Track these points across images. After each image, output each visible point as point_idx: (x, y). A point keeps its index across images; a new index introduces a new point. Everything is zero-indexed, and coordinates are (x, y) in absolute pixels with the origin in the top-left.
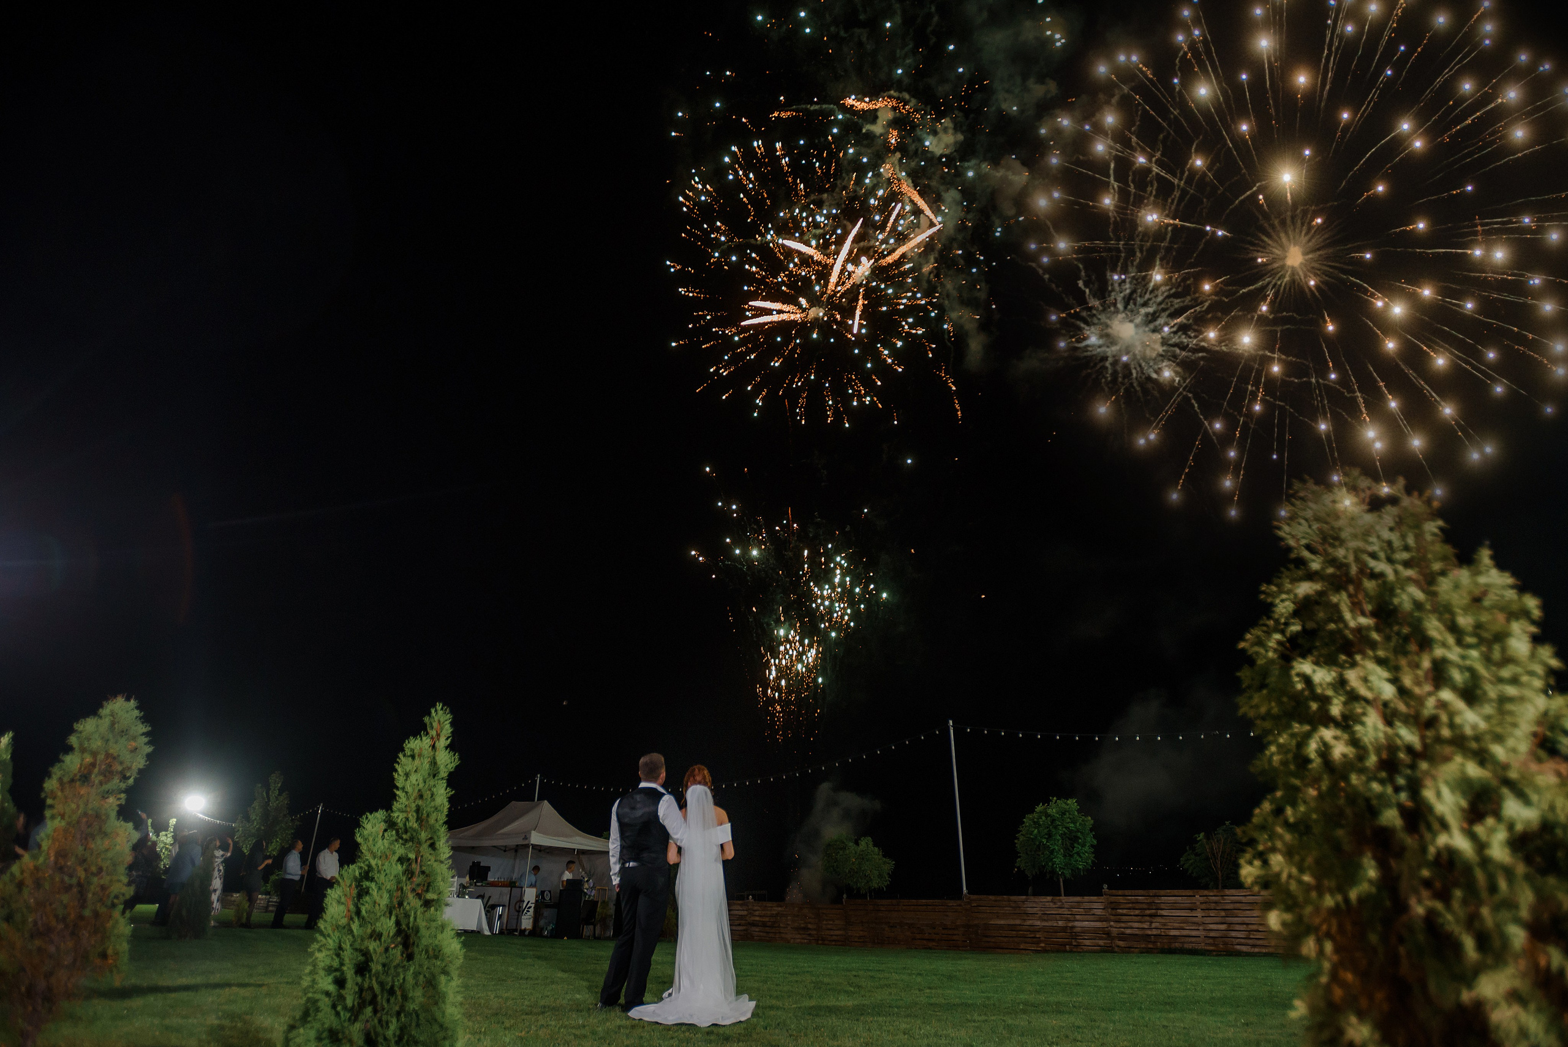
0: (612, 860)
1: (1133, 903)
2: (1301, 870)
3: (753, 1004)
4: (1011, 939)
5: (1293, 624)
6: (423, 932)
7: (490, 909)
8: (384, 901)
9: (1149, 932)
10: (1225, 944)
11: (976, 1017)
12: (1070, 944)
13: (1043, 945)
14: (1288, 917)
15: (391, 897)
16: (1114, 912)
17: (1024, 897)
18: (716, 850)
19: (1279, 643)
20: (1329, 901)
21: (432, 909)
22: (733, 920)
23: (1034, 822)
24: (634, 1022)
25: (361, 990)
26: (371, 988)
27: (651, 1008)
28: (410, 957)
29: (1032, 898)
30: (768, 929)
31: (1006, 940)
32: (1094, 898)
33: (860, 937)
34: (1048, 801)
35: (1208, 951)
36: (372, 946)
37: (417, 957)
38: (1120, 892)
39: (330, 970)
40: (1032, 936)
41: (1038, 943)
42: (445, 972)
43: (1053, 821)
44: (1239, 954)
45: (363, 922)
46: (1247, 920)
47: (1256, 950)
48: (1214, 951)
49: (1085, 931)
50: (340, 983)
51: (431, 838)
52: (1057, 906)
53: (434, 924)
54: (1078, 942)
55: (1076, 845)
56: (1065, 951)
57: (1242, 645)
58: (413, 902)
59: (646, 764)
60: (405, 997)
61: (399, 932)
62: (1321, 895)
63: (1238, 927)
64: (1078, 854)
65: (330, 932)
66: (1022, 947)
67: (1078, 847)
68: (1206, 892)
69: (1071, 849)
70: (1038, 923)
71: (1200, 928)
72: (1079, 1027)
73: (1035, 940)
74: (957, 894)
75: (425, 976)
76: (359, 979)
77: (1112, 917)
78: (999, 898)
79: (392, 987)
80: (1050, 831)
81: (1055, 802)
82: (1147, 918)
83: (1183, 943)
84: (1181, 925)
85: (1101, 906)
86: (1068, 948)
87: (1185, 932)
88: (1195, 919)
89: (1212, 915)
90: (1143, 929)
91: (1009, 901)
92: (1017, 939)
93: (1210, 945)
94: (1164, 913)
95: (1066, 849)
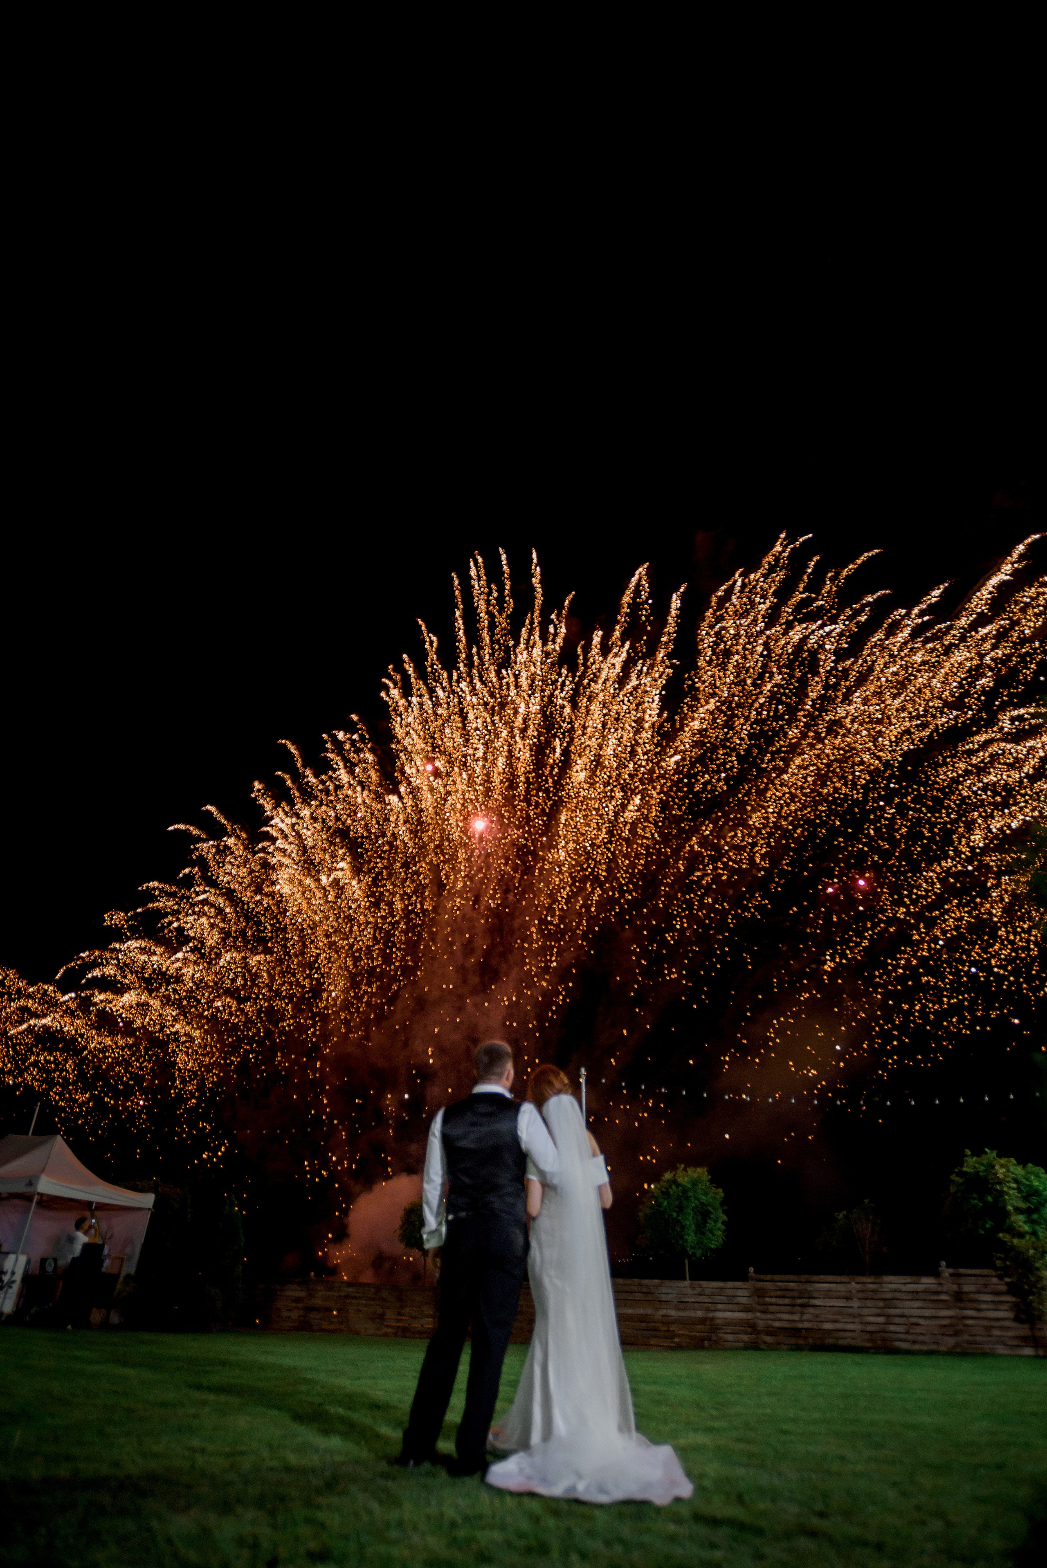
1: (782, 1290)
9: (800, 1325)
10: (884, 1340)
12: (709, 1339)
13: (676, 1340)
16: (760, 1301)
17: (657, 1281)
23: (662, 1192)
32: (739, 1284)
34: (674, 1168)
35: (865, 1347)
38: (769, 1277)
40: (666, 1329)
41: (672, 1338)
43: (684, 1191)
44: (898, 1351)
47: (917, 1347)
48: (870, 1348)
49: (728, 1323)
52: (696, 1292)
54: (719, 1337)
55: (709, 1221)
56: (703, 1348)
64: (711, 1231)
66: (653, 1342)
67: (710, 1224)
68: (862, 1279)
69: (702, 1226)
70: (673, 1313)
71: (857, 1320)
73: (669, 1333)
77: (760, 1307)
80: (681, 1202)
81: (685, 1170)
82: (798, 1309)
83: (837, 1338)
84: (838, 1317)
85: (746, 1294)
86: (706, 1343)
87: (839, 1326)
88: (850, 1311)
89: (869, 1305)
90: (794, 1321)
91: (640, 1285)
92: (646, 1333)
93: (868, 1341)
94: (818, 1302)
95: (697, 1225)
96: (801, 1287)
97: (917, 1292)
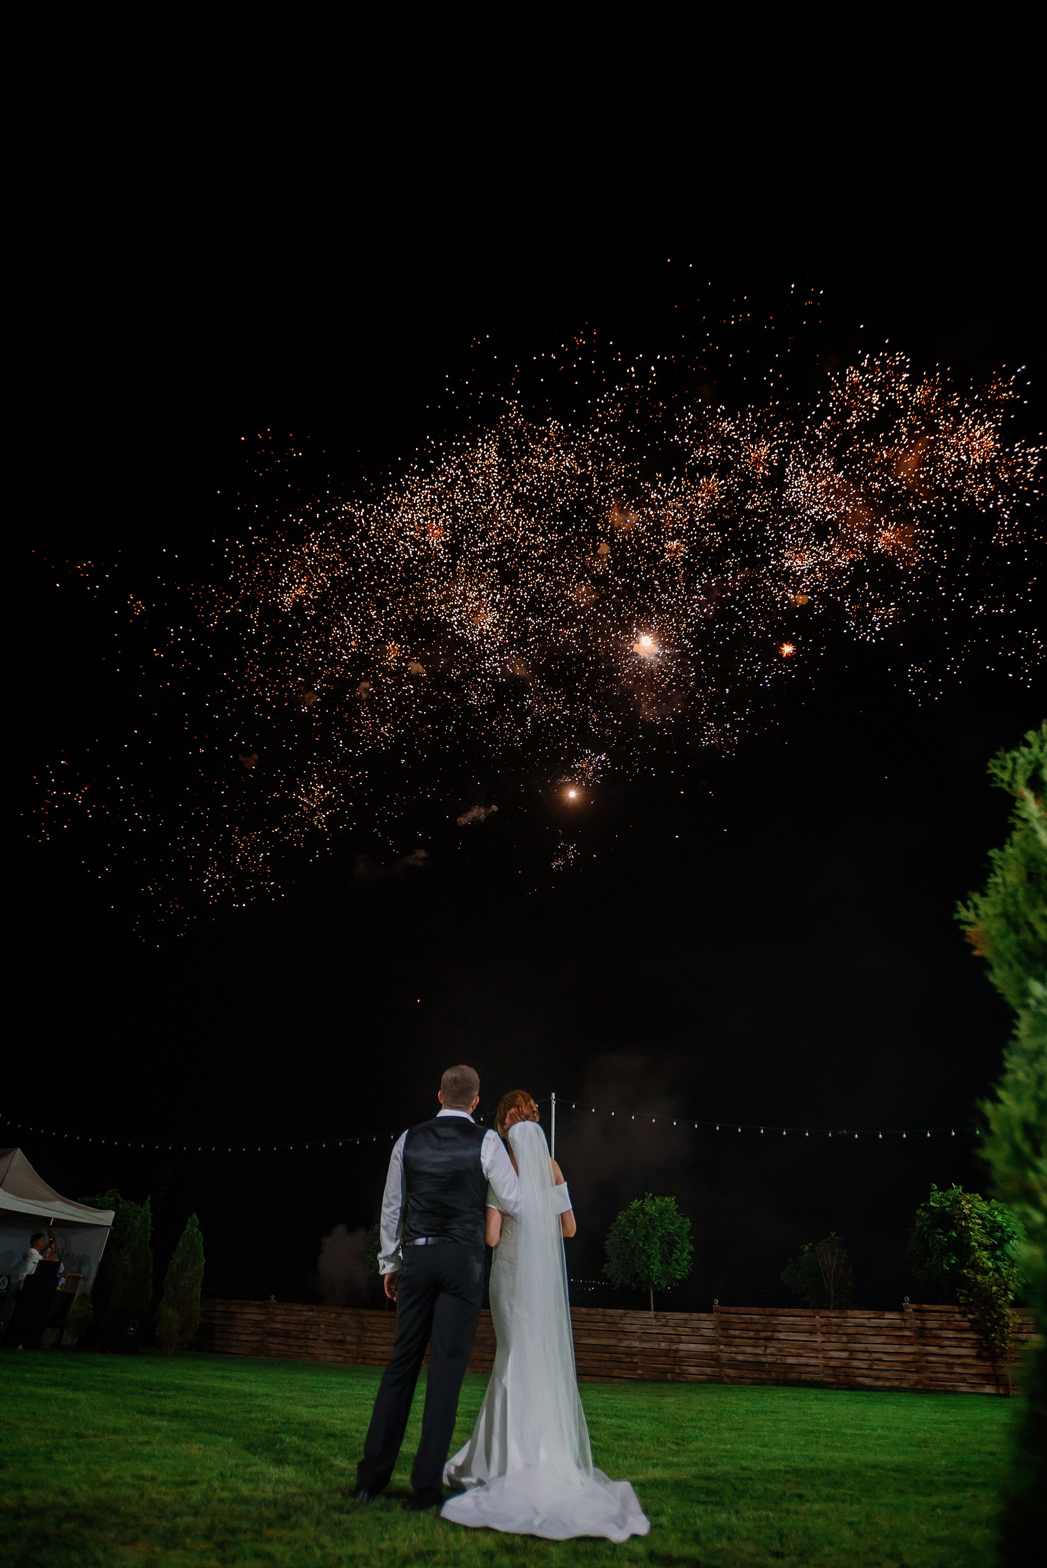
1: (746, 1322)
4: (603, 1363)
9: (764, 1359)
10: (847, 1375)
12: (673, 1371)
13: (640, 1372)
16: (725, 1333)
17: (622, 1311)
23: (629, 1220)
29: (631, 1313)
31: (595, 1364)
32: (703, 1316)
34: (642, 1197)
35: (827, 1382)
38: (734, 1309)
40: (629, 1360)
41: (635, 1369)
43: (651, 1220)
44: (861, 1387)
47: (879, 1383)
48: (832, 1383)
49: (691, 1355)
52: (660, 1323)
54: (682, 1370)
55: (675, 1251)
56: (666, 1381)
63: (859, 1356)
64: (677, 1261)
66: (615, 1374)
67: (676, 1254)
68: (827, 1313)
69: (668, 1255)
70: (637, 1344)
71: (820, 1355)
73: (632, 1365)
77: (723, 1340)
78: (593, 1311)
80: (647, 1232)
81: (652, 1198)
82: (762, 1342)
83: (800, 1373)
84: (800, 1351)
85: (711, 1325)
86: (669, 1375)
87: (803, 1360)
88: (813, 1345)
89: (833, 1340)
90: (758, 1354)
91: (604, 1315)
92: (609, 1364)
93: (831, 1376)
94: (782, 1336)
95: (663, 1255)
96: (766, 1319)
97: (880, 1327)
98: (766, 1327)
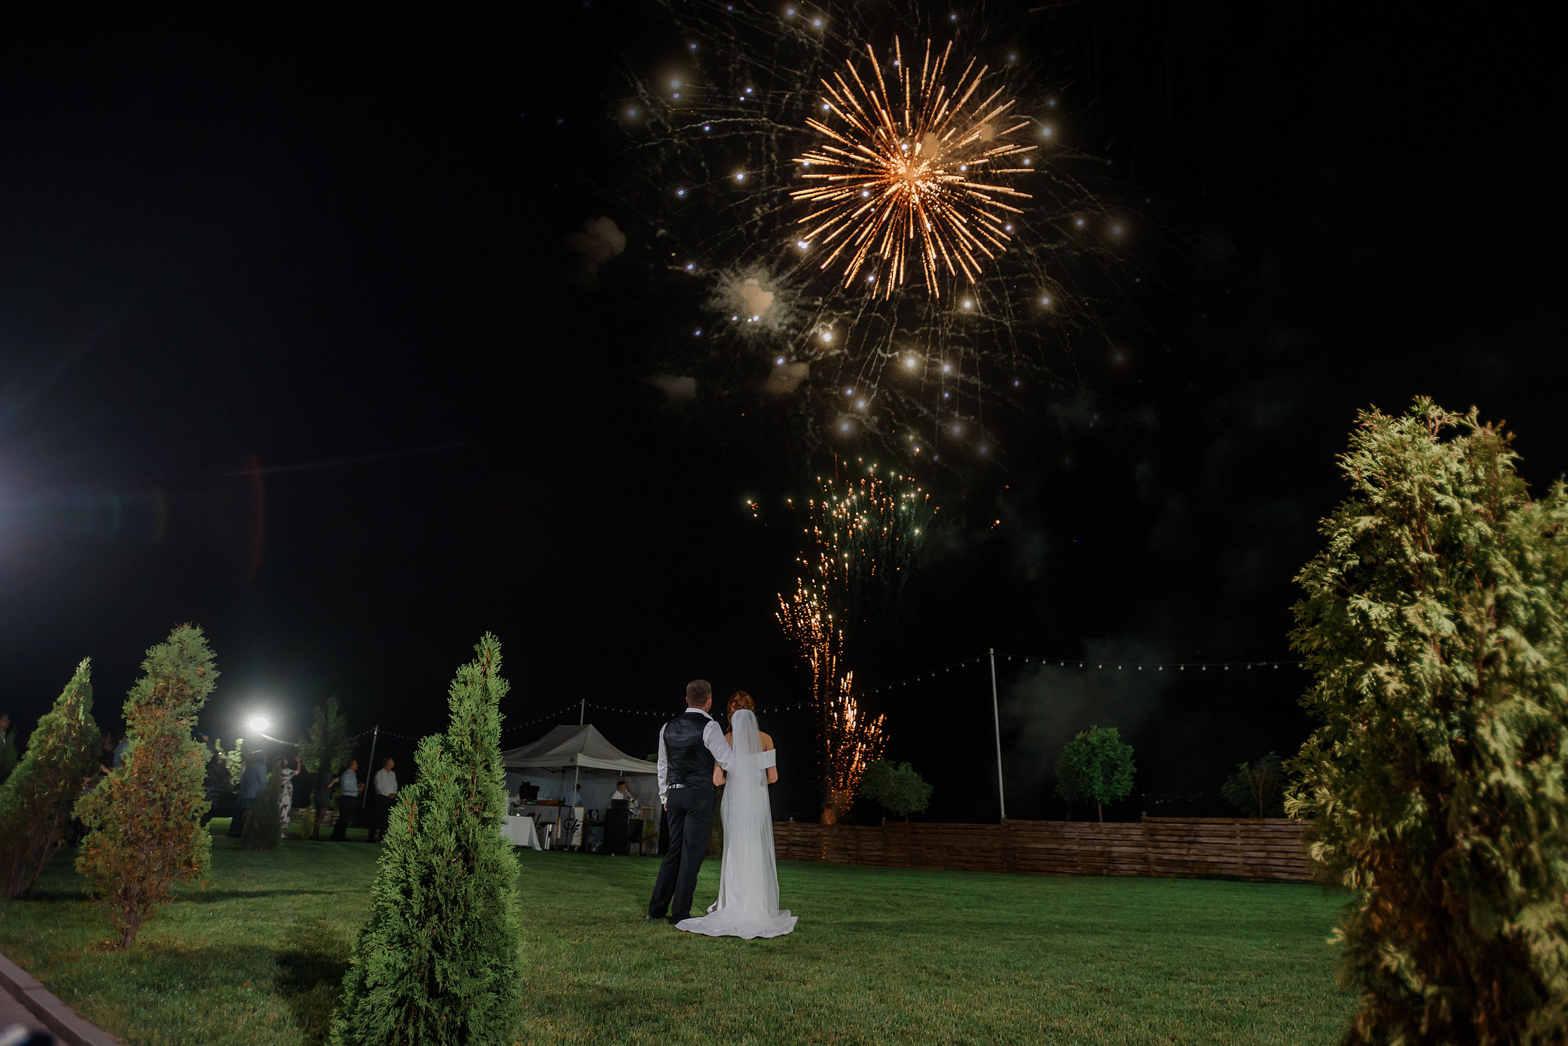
0: (661, 781)
1: (1171, 830)
2: (1347, 804)
3: (795, 919)
4: (1048, 862)
5: (1351, 559)
6: (482, 847)
7: (540, 826)
8: (444, 819)
9: (1187, 858)
10: (1264, 871)
11: (1012, 935)
12: (1107, 868)
13: (1080, 869)
14: (1331, 848)
15: (450, 815)
16: (1152, 838)
17: (1062, 822)
18: (761, 775)
19: (1335, 577)
20: (1373, 834)
21: (490, 826)
22: (779, 840)
23: (1074, 750)
24: (681, 934)
25: (427, 899)
26: (436, 898)
27: (697, 920)
28: (471, 871)
29: (1070, 824)
30: (808, 849)
31: (1043, 863)
32: (1132, 825)
33: (899, 858)
34: (1087, 730)
35: (1246, 877)
36: (435, 859)
37: (477, 871)
38: (1159, 819)
39: (397, 881)
40: (1069, 859)
41: (1075, 867)
42: (505, 886)
43: (1093, 749)
44: (1277, 881)
45: (426, 838)
46: (1286, 848)
47: (1295, 877)
48: (1250, 878)
49: (1122, 856)
50: (407, 893)
51: (486, 760)
52: (1095, 831)
53: (491, 841)
54: (1115, 867)
55: (1115, 773)
56: (1102, 875)
57: (1297, 578)
58: (471, 820)
59: (694, 689)
60: (468, 907)
61: (459, 847)
62: (1365, 828)
63: (1277, 855)
64: (1118, 781)
65: (396, 846)
66: (1058, 870)
67: (1117, 776)
68: (1246, 821)
69: (1111, 776)
70: (1075, 847)
71: (1239, 855)
72: (1114, 947)
73: (1072, 863)
74: (995, 818)
75: (485, 888)
76: (425, 890)
77: (1150, 843)
78: (1037, 823)
79: (456, 897)
80: (1090, 758)
81: (1096, 730)
82: (1186, 845)
83: (1221, 869)
84: (1220, 852)
85: (1139, 832)
86: (1105, 871)
87: (1222, 859)
88: (1234, 847)
89: (1251, 843)
90: (1181, 855)
91: (1047, 825)
92: (1053, 863)
93: (1248, 871)
94: (1203, 840)
95: (1106, 776)
96: (1188, 827)
98: (1189, 832)
